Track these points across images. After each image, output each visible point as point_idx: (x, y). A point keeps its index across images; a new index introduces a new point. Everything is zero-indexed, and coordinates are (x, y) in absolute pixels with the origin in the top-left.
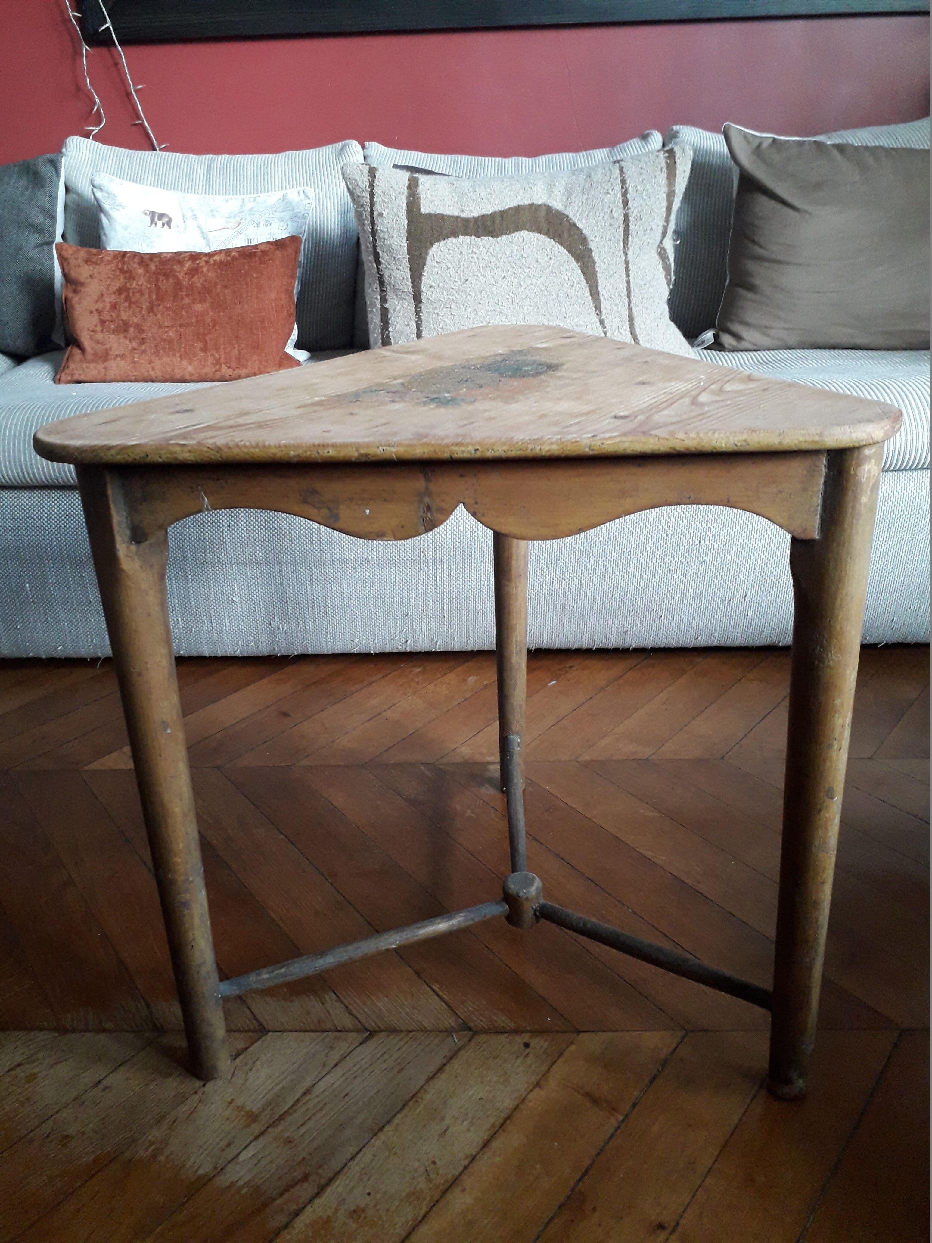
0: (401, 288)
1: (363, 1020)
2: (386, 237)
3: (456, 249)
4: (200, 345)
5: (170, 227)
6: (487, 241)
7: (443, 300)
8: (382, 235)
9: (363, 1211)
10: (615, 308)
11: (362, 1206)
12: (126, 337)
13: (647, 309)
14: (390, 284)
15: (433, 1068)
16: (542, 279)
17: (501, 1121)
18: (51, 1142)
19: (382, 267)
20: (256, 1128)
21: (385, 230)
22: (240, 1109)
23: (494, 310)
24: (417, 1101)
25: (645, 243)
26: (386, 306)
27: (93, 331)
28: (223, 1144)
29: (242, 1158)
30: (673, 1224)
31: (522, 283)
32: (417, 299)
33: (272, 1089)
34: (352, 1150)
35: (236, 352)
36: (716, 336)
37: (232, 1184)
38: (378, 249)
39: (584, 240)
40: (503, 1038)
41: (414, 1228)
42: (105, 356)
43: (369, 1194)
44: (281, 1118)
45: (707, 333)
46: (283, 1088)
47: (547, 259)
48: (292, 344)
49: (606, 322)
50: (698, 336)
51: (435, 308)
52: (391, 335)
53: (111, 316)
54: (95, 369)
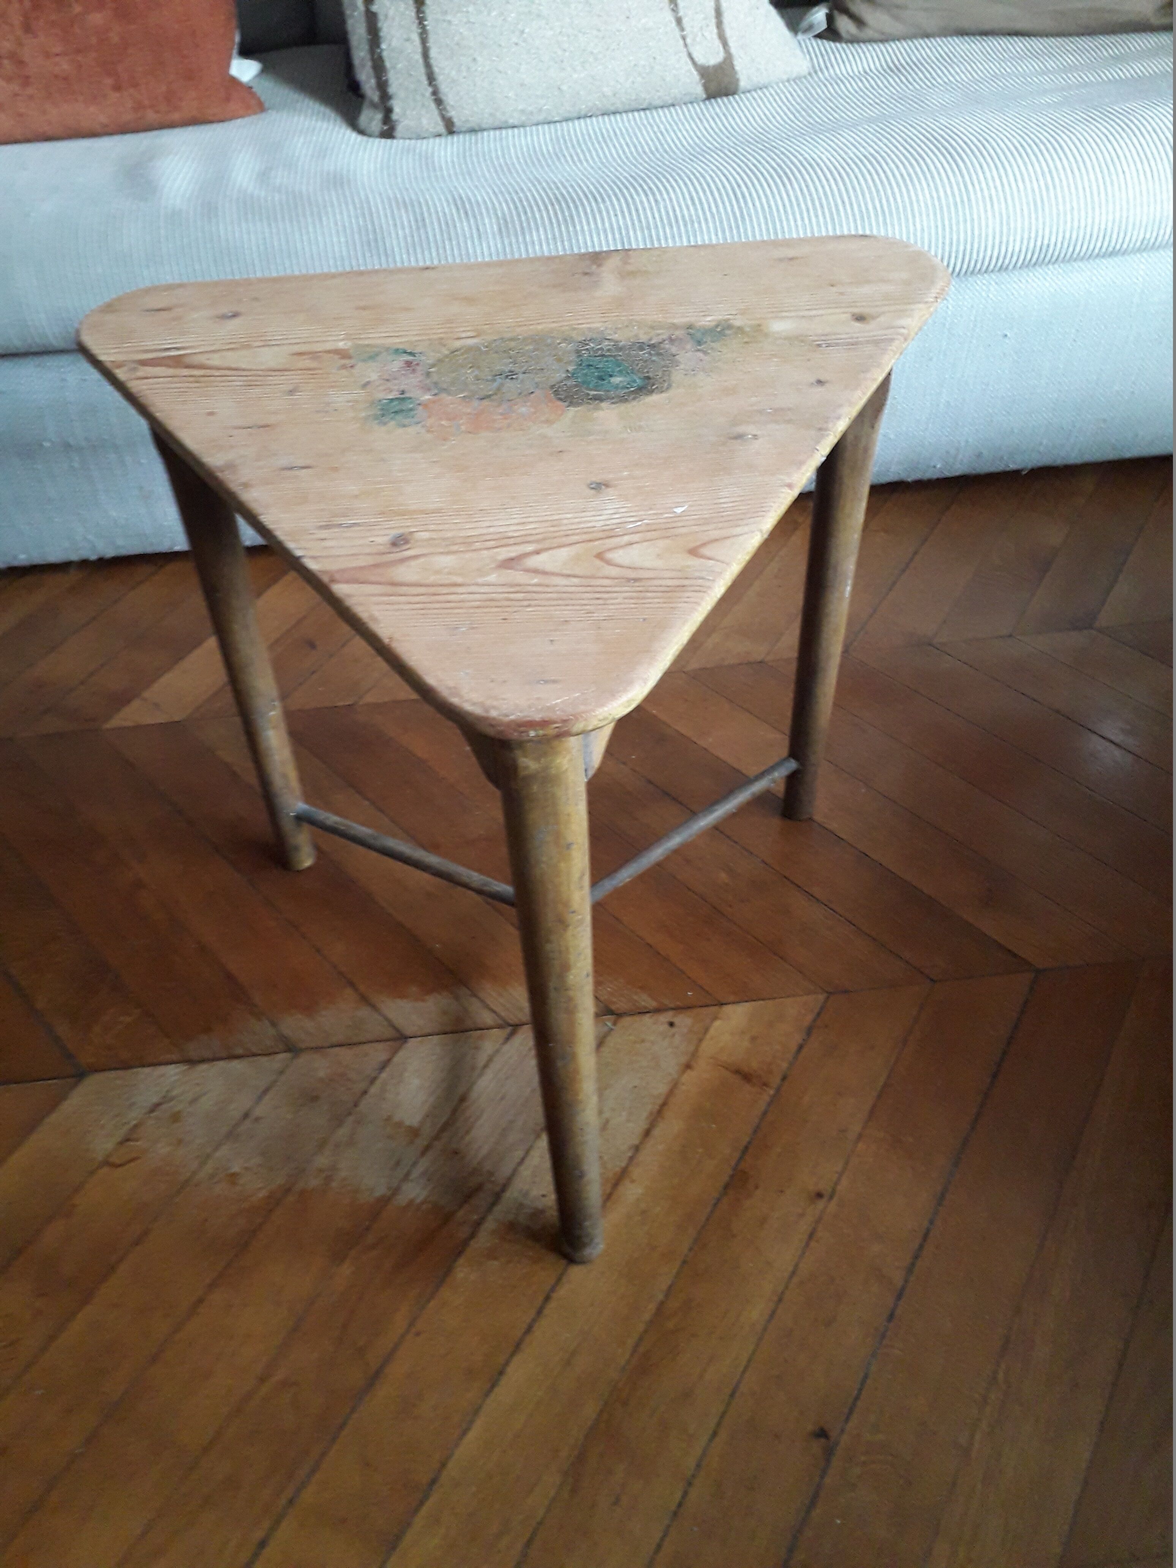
1: (503, 1014)
4: (109, 81)
9: (541, 1210)
11: (540, 1206)
17: (657, 1107)
18: (219, 1181)
20: (421, 1142)
22: (399, 1125)
26: (374, 8)
28: (392, 1162)
29: (413, 1173)
30: (830, 1190)
33: (427, 1100)
34: (520, 1153)
35: (162, 88)
36: (830, 18)
37: (410, 1204)
40: (647, 1019)
43: (543, 1194)
44: (442, 1129)
45: (817, 12)
46: (437, 1099)
48: (235, 51)
49: (685, 21)
50: (805, 14)
51: (445, 13)
52: (385, 54)
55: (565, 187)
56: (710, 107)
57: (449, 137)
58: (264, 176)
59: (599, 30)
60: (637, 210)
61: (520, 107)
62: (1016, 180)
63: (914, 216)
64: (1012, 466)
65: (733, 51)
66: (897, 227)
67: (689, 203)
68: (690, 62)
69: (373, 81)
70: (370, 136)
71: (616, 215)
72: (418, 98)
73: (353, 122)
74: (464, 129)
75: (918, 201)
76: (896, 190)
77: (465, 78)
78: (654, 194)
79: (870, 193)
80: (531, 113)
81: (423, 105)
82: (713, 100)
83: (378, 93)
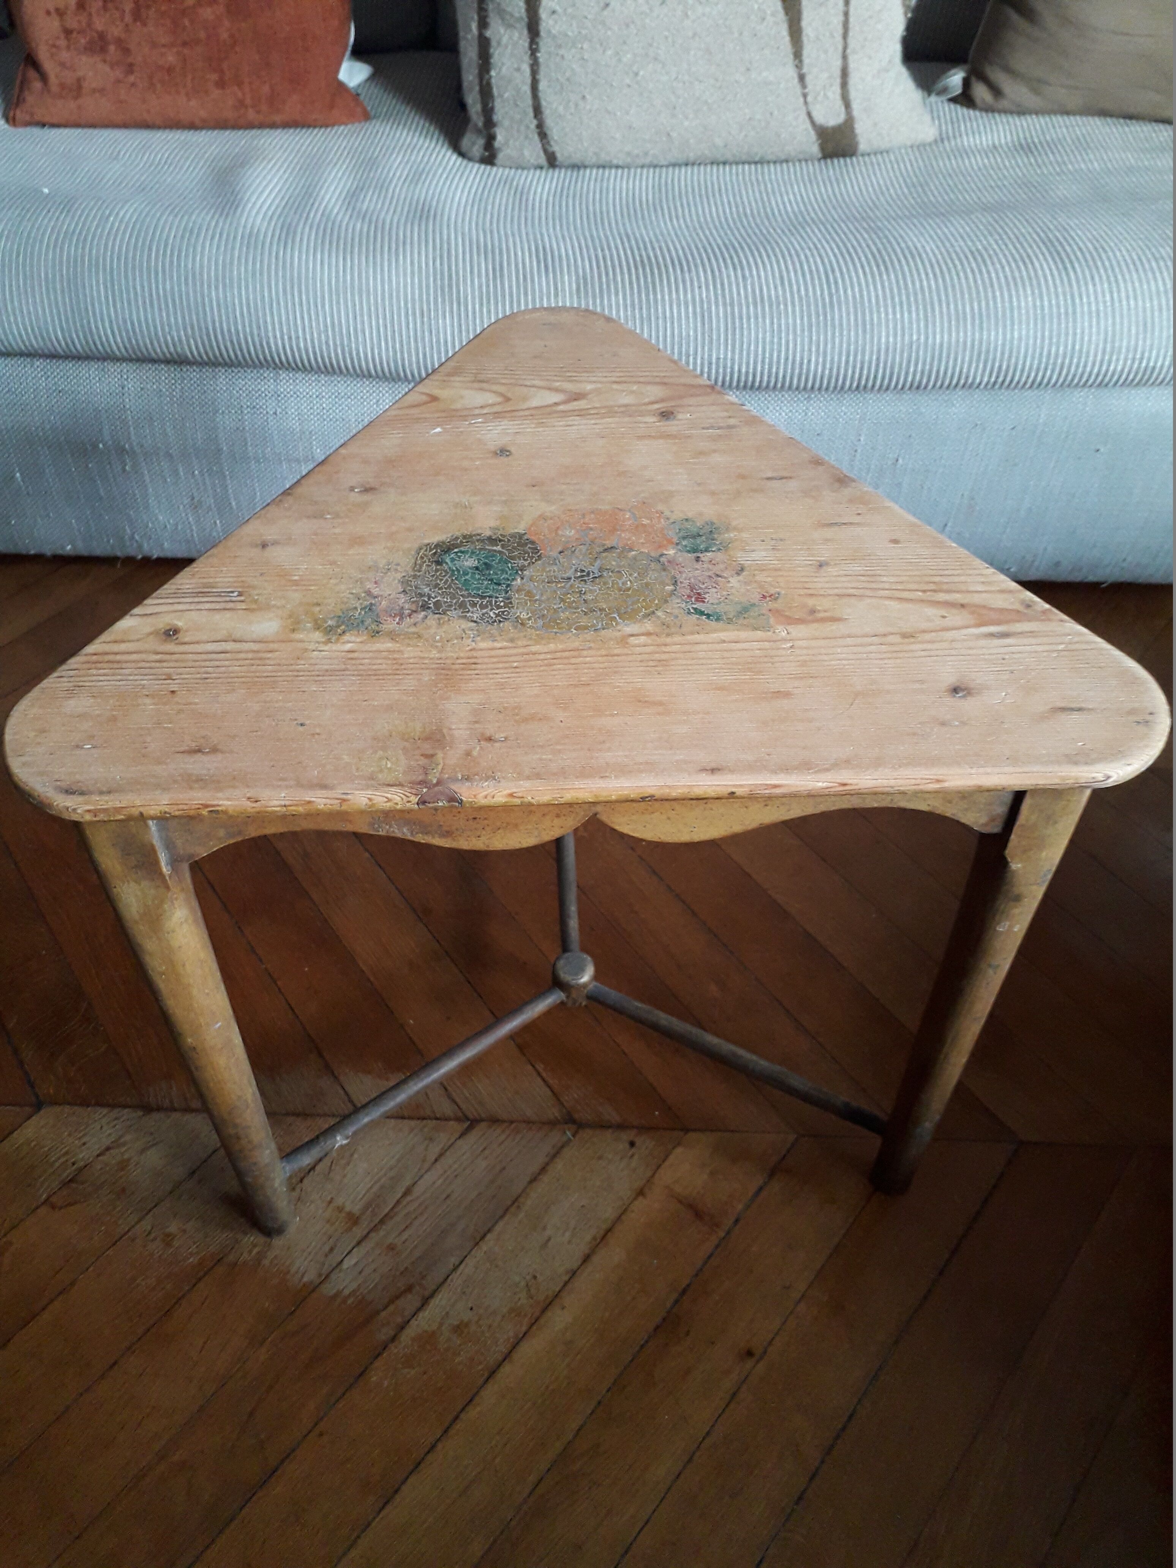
0: (509, 9)
1: (463, 1107)
4: (214, 77)
7: (570, 34)
9: (467, 1325)
10: (823, 55)
11: (466, 1320)
12: (105, 61)
13: (870, 58)
15: (535, 1168)
17: (602, 1232)
18: (154, 1240)
20: (358, 1232)
22: (340, 1209)
23: (646, 55)
24: (519, 1207)
26: (488, 33)
27: (54, 46)
28: (327, 1248)
29: (345, 1265)
30: (762, 1349)
32: (533, 29)
33: (371, 1187)
34: (454, 1260)
35: (266, 89)
36: (966, 83)
37: (337, 1295)
40: (608, 1134)
41: (514, 1347)
42: (77, 89)
43: (471, 1309)
44: (382, 1222)
45: (954, 74)
46: (382, 1187)
48: (348, 53)
49: (809, 79)
51: (560, 46)
52: (493, 81)
53: (79, 22)
54: (65, 108)
55: (653, 249)
56: (823, 168)
57: (551, 171)
59: (717, 80)
60: (722, 284)
61: (626, 149)
62: (1128, 297)
63: (1012, 324)
64: (1091, 578)
65: (856, 113)
66: (993, 334)
67: (778, 282)
68: (808, 121)
69: (478, 107)
70: (470, 159)
71: (700, 287)
72: (522, 128)
73: (455, 144)
74: (566, 164)
75: (1019, 308)
77: (572, 114)
78: (742, 269)
79: (970, 294)
80: (637, 156)
81: (527, 137)
82: (829, 161)
83: (482, 119)
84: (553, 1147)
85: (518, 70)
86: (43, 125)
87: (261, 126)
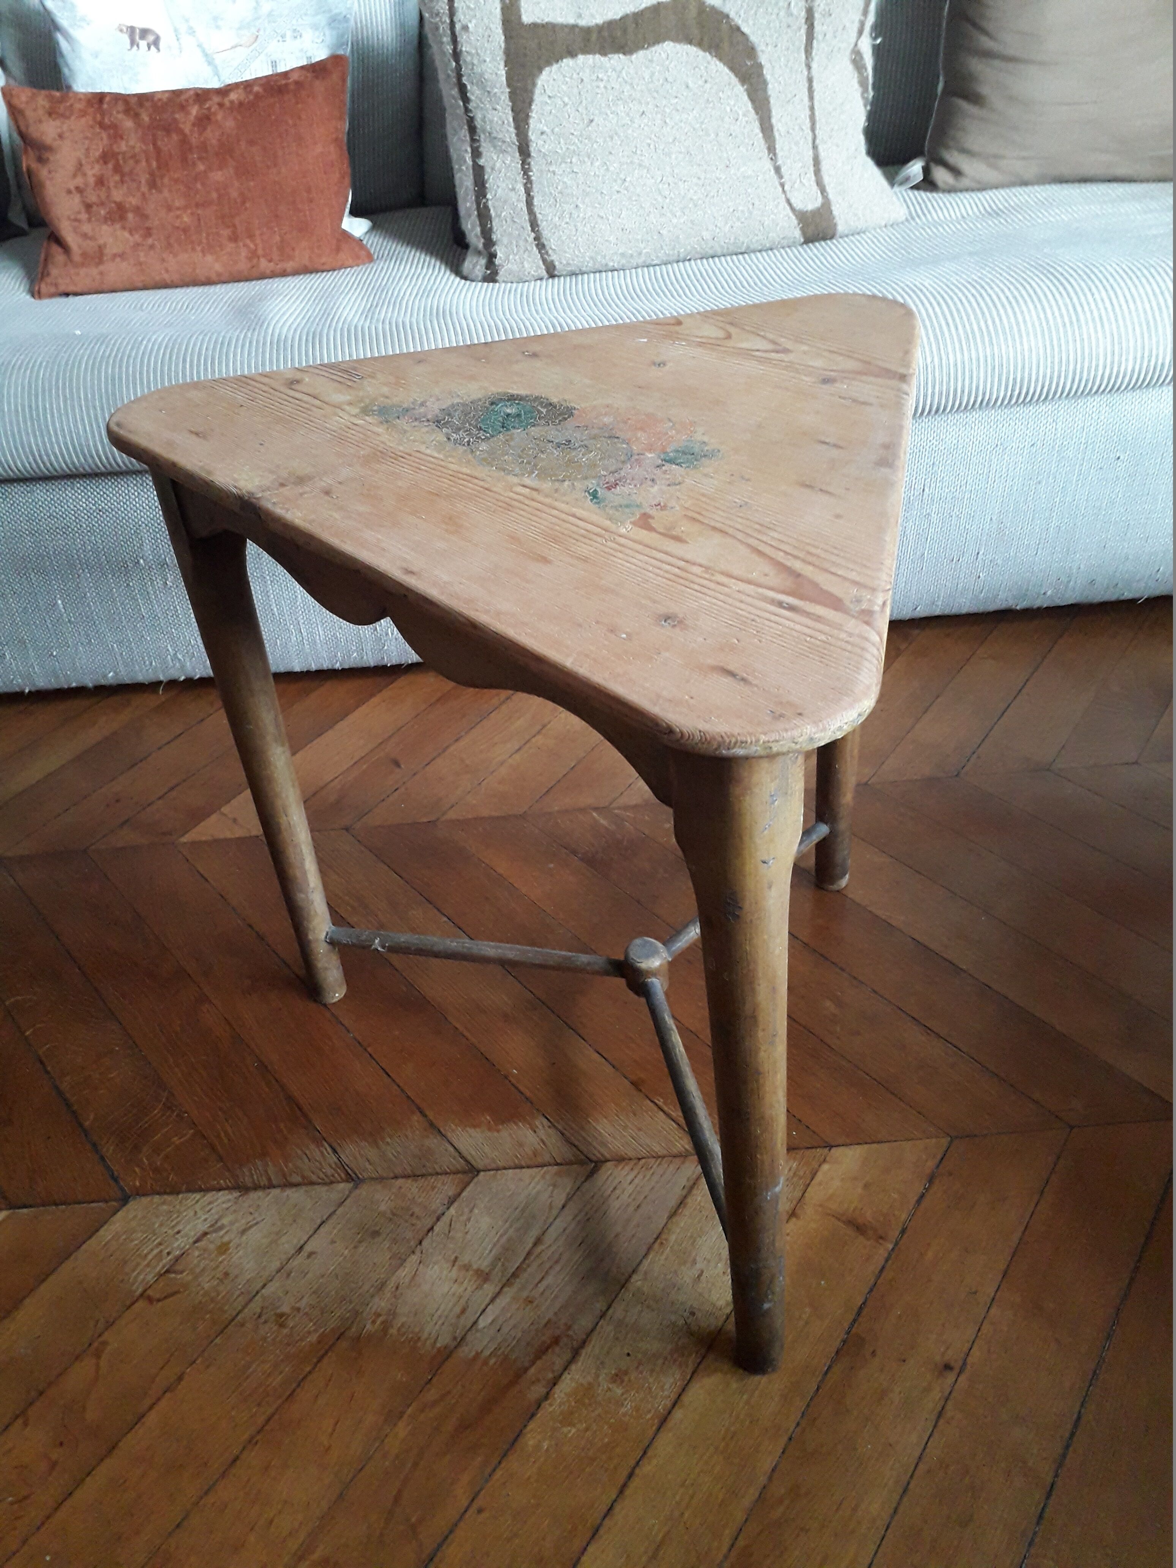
0: (500, 136)
1: (584, 1149)
2: (475, 62)
3: (575, 76)
4: (226, 232)
5: (158, 50)
6: (617, 60)
7: (560, 151)
8: (468, 59)
9: (626, 1374)
10: (795, 148)
11: (624, 1368)
12: (124, 228)
13: (838, 146)
14: (484, 131)
15: (673, 1202)
16: (694, 112)
18: (265, 1322)
19: (471, 106)
20: (490, 1289)
21: (474, 51)
22: (466, 1267)
23: (632, 162)
24: (662, 1243)
25: (836, 49)
26: (481, 162)
27: (76, 220)
28: (457, 1309)
29: (482, 1324)
30: (960, 1363)
31: (668, 121)
32: (524, 151)
33: (498, 1241)
34: (601, 1306)
35: (277, 238)
36: (926, 170)
37: (477, 1356)
38: (465, 80)
39: (751, 51)
42: (98, 257)
43: (628, 1355)
44: (515, 1275)
45: (912, 166)
46: (509, 1240)
47: (701, 83)
48: (347, 210)
49: (784, 169)
50: (900, 169)
51: (550, 163)
52: (490, 203)
53: (99, 196)
54: (87, 275)
56: (808, 249)
57: (550, 280)
58: (369, 313)
59: (699, 178)
61: (620, 251)
62: (1127, 302)
63: (1021, 336)
64: (1128, 595)
65: (831, 196)
66: (1003, 347)
68: (788, 208)
69: (478, 230)
70: (472, 281)
72: (521, 243)
73: (457, 270)
74: (564, 273)
75: (1025, 322)
76: (1002, 311)
77: (567, 223)
80: (631, 256)
81: (526, 251)
82: (811, 244)
83: (482, 240)
84: (688, 1180)
85: (513, 189)
86: (67, 295)
87: (273, 275)
